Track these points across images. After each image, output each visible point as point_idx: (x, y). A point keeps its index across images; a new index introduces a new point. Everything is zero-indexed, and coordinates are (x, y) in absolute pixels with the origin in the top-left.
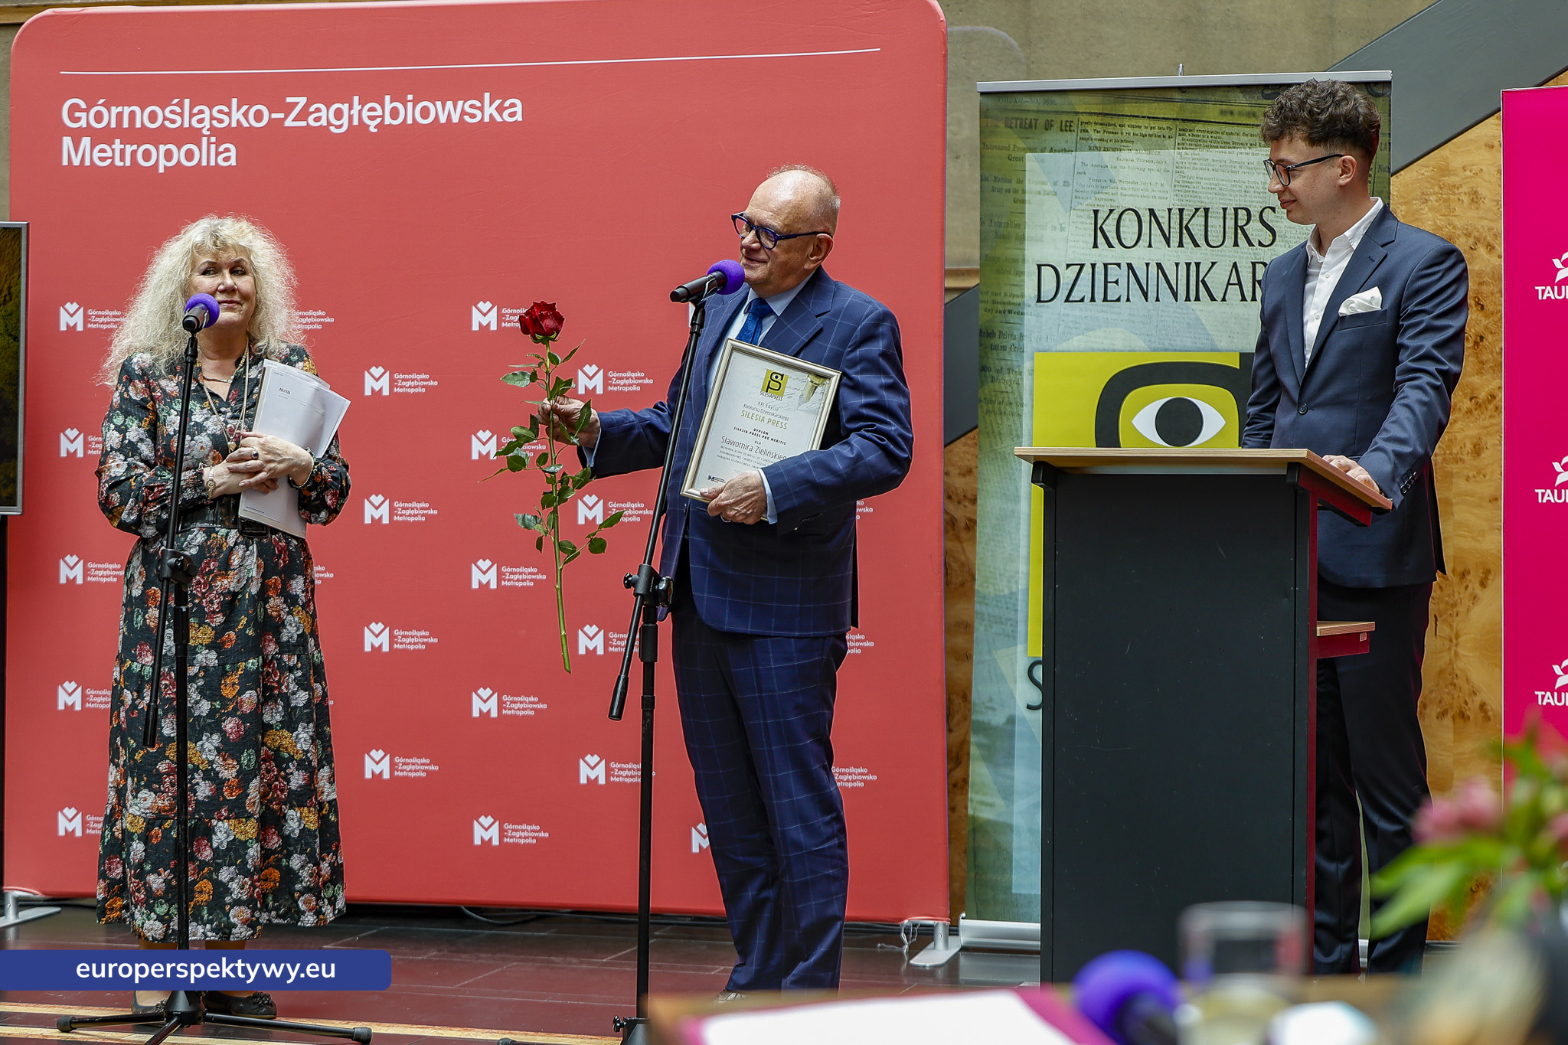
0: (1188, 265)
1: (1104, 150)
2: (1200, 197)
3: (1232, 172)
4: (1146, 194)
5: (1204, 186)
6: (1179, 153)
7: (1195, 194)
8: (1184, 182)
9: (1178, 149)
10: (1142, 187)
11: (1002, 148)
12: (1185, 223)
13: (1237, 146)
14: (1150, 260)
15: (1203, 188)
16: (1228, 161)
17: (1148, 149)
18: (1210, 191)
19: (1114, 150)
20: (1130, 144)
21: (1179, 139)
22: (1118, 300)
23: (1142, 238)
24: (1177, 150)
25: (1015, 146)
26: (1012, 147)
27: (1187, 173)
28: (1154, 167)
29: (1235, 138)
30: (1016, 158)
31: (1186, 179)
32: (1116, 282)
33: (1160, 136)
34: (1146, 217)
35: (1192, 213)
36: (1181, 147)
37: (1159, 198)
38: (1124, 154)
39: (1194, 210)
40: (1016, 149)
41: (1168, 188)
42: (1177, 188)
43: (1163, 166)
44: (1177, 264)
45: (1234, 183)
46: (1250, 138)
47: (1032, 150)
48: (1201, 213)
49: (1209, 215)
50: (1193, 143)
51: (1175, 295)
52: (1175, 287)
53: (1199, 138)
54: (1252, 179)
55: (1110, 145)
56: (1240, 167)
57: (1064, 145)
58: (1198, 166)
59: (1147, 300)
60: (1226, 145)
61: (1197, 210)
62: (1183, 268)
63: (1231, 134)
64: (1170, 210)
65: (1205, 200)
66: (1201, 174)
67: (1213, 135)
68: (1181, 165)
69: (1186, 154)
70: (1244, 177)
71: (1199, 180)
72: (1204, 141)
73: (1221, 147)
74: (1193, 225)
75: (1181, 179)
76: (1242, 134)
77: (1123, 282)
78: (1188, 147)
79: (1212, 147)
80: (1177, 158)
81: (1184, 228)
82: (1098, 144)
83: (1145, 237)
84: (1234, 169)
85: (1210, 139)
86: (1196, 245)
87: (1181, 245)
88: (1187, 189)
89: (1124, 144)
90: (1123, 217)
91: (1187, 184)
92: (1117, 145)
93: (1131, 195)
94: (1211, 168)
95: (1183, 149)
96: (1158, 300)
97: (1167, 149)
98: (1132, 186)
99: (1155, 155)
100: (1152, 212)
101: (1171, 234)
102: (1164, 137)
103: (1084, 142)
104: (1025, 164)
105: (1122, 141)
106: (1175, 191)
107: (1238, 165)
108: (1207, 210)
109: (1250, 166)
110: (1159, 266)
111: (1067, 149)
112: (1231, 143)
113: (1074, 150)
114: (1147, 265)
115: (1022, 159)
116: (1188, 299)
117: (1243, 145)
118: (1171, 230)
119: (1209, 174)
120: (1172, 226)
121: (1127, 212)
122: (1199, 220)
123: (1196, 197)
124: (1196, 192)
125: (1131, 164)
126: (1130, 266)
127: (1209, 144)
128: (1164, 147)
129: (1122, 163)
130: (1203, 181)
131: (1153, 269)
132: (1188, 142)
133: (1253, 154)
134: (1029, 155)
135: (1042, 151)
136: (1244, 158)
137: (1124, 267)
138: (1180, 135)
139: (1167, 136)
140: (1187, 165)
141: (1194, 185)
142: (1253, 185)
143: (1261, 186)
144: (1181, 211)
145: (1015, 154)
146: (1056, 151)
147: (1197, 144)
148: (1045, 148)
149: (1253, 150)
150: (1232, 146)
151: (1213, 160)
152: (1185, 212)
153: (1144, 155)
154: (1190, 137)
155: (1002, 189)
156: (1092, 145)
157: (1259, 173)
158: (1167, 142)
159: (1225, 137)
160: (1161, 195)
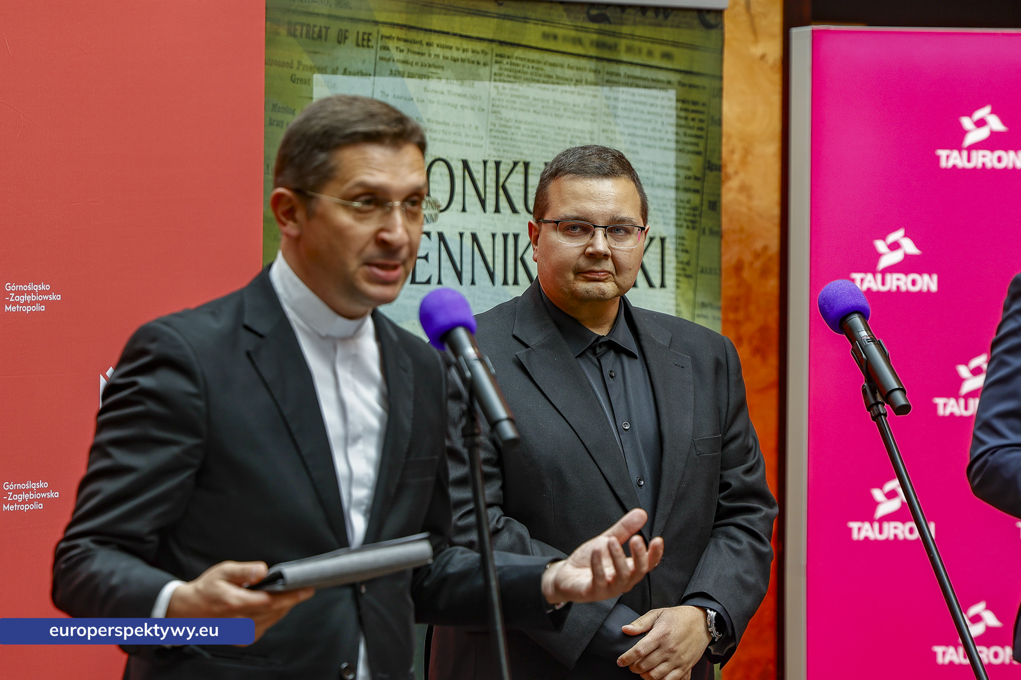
0: (505, 236)
1: (409, 77)
2: (519, 147)
3: (556, 115)
4: (458, 139)
5: (524, 132)
6: (496, 87)
7: (513, 143)
8: (501, 125)
9: (495, 81)
10: (453, 129)
11: (283, 65)
12: (502, 180)
13: (561, 81)
14: (464, 228)
15: (523, 135)
16: (551, 102)
17: (461, 78)
18: (530, 139)
19: (421, 76)
20: (439, 71)
21: (496, 68)
22: (428, 282)
23: (455, 198)
24: (493, 83)
25: (300, 63)
26: (295, 64)
27: (506, 113)
28: (467, 103)
29: (558, 71)
30: (301, 80)
31: (503, 122)
32: (426, 258)
33: (473, 62)
34: (458, 171)
35: (510, 168)
36: (497, 78)
37: (475, 146)
38: (433, 84)
39: (512, 165)
40: (301, 67)
41: (482, 133)
42: (494, 134)
43: (477, 103)
44: (494, 236)
45: (558, 131)
46: (575, 71)
47: (322, 70)
48: (520, 168)
49: (530, 171)
50: (512, 74)
51: (492, 275)
52: (491, 265)
53: (518, 68)
54: (579, 125)
55: (415, 69)
56: (565, 110)
57: (360, 66)
58: (517, 106)
59: (461, 283)
60: (550, 79)
61: (515, 164)
62: (499, 240)
63: (554, 65)
64: (485, 163)
65: (526, 152)
66: (521, 116)
67: (535, 65)
68: (497, 103)
69: (504, 88)
70: (569, 124)
71: (517, 125)
72: (526, 73)
73: (544, 82)
74: (511, 183)
75: (497, 122)
76: (566, 66)
77: (434, 257)
78: (506, 79)
79: (533, 81)
80: (494, 94)
81: (501, 188)
82: (401, 67)
83: (458, 198)
84: (557, 112)
85: (530, 70)
86: (514, 211)
87: (497, 210)
88: (504, 135)
89: (433, 70)
90: (434, 169)
91: (504, 129)
92: (424, 71)
93: (442, 140)
94: (532, 109)
95: (500, 81)
96: (473, 283)
97: (482, 80)
98: (441, 127)
99: (467, 88)
100: (465, 164)
101: (488, 196)
102: (478, 63)
103: (384, 63)
104: (312, 89)
105: (430, 66)
106: (491, 137)
107: (562, 107)
108: (526, 165)
109: (576, 109)
110: (474, 237)
111: (364, 71)
112: (554, 77)
113: (372, 73)
114: (461, 235)
115: (308, 82)
116: (505, 283)
117: (566, 81)
118: (488, 189)
119: (529, 117)
120: (488, 182)
121: (437, 163)
122: (517, 178)
123: (514, 146)
124: (515, 140)
125: (441, 98)
126: (441, 236)
127: (529, 76)
128: (477, 77)
129: (431, 96)
130: (523, 126)
131: (467, 241)
132: (506, 73)
133: (579, 94)
134: (317, 78)
135: (334, 72)
136: (569, 98)
137: (435, 237)
138: (496, 62)
139: (482, 62)
140: (505, 104)
141: (513, 130)
142: (580, 134)
143: (588, 136)
144: (498, 164)
145: (300, 74)
146: (350, 74)
147: (516, 76)
148: (337, 69)
149: (579, 89)
150: (555, 80)
151: (535, 99)
152: (502, 167)
153: (455, 87)
154: (508, 67)
155: (282, 122)
156: (394, 69)
157: (585, 120)
158: (484, 71)
159: (548, 69)
160: (476, 141)
